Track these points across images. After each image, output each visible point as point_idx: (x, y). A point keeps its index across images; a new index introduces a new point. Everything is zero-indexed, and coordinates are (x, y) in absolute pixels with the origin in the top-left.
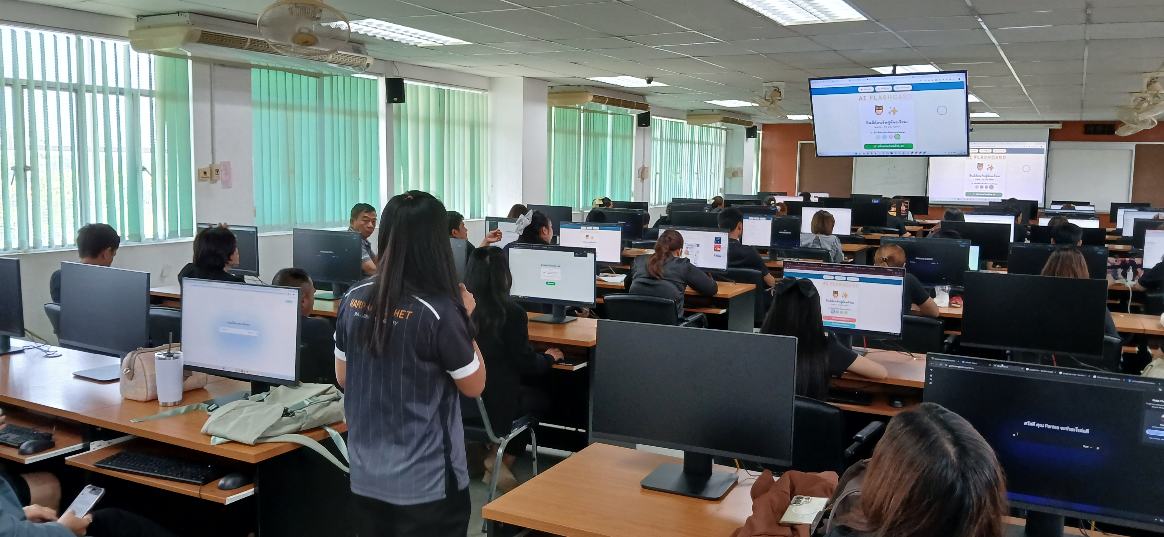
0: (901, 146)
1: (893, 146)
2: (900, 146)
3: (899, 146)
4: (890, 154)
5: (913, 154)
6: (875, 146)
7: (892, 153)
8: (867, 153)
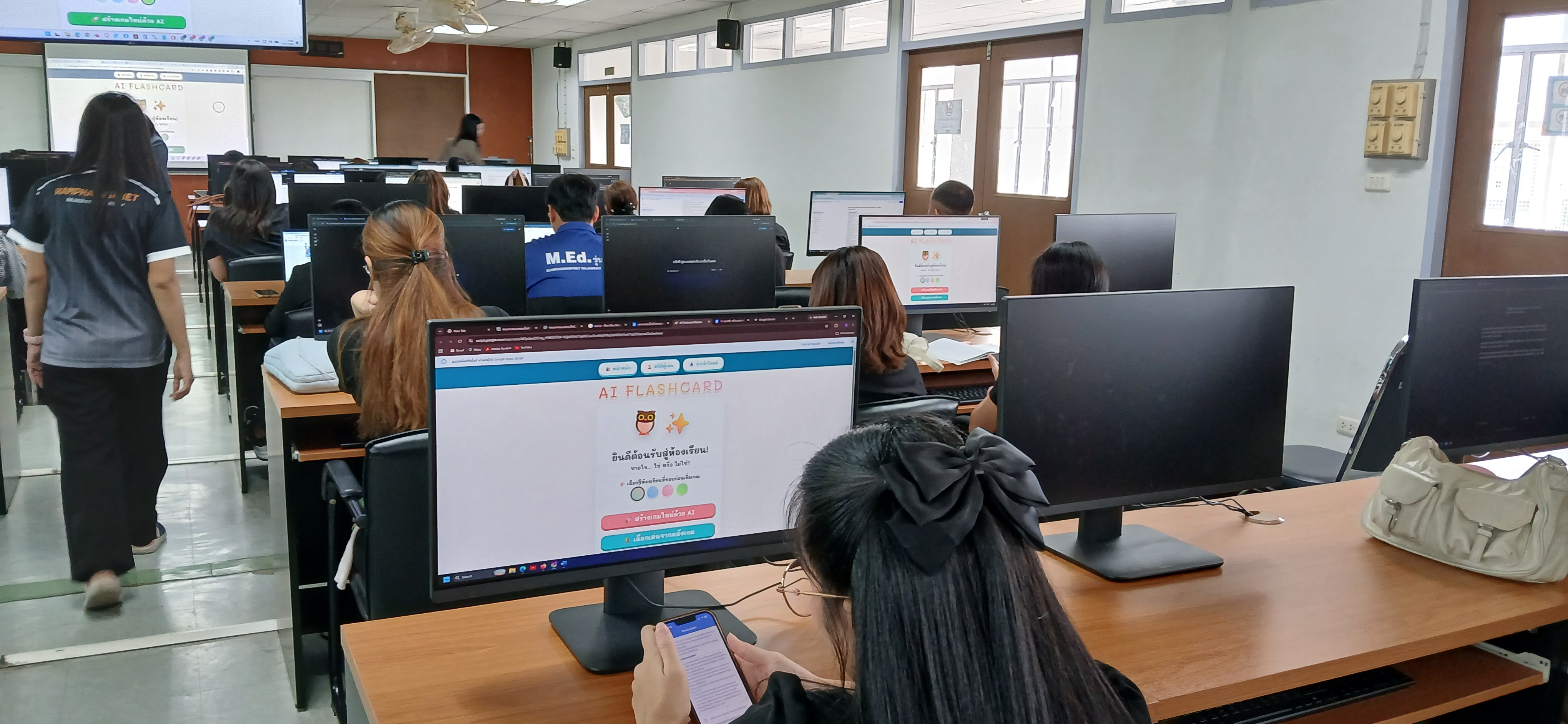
0: (158, 21)
1: (139, 21)
2: (154, 21)
3: (152, 21)
4: (131, 38)
5: (187, 41)
6: (96, 18)
7: (136, 36)
8: (77, 35)
